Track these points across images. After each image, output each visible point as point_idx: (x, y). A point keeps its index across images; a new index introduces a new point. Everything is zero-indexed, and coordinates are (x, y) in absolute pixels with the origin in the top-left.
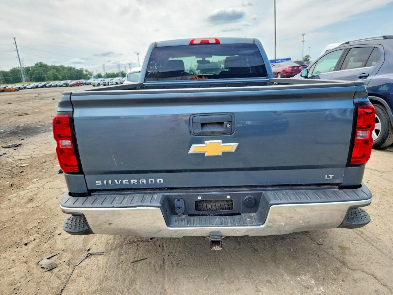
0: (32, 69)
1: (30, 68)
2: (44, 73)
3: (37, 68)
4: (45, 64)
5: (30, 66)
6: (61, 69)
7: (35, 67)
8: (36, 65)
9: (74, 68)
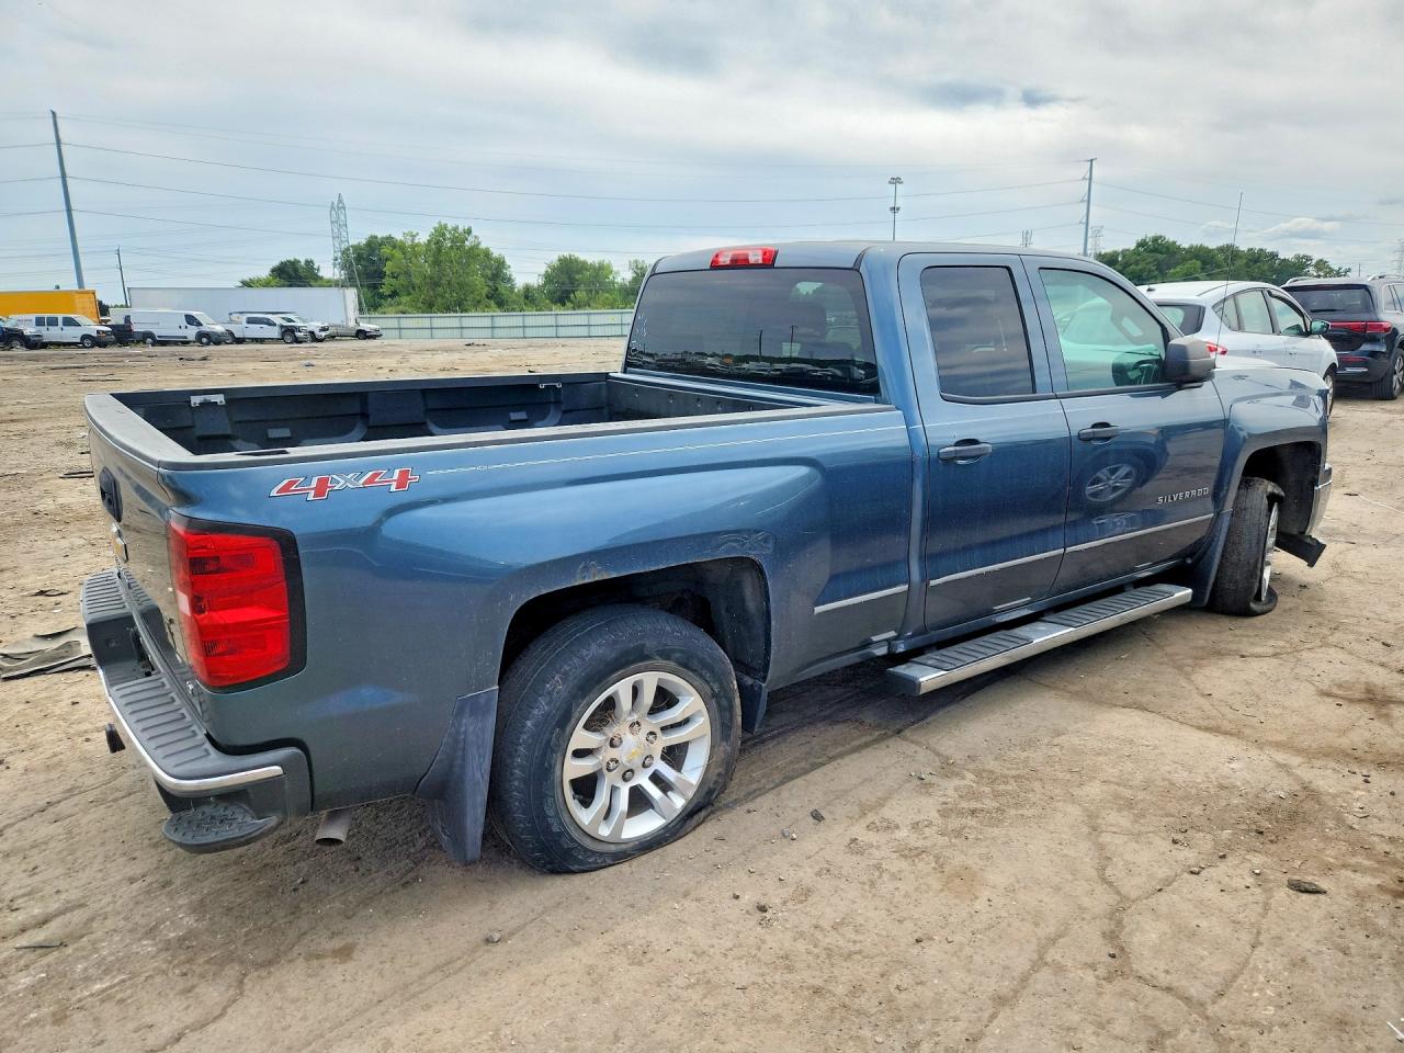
0: (1124, 257)
1: (1118, 254)
2: (1156, 273)
3: (1139, 255)
4: (1171, 240)
5: (1119, 248)
6: (1221, 257)
7: (1135, 252)
8: (1142, 244)
9: (1274, 256)
